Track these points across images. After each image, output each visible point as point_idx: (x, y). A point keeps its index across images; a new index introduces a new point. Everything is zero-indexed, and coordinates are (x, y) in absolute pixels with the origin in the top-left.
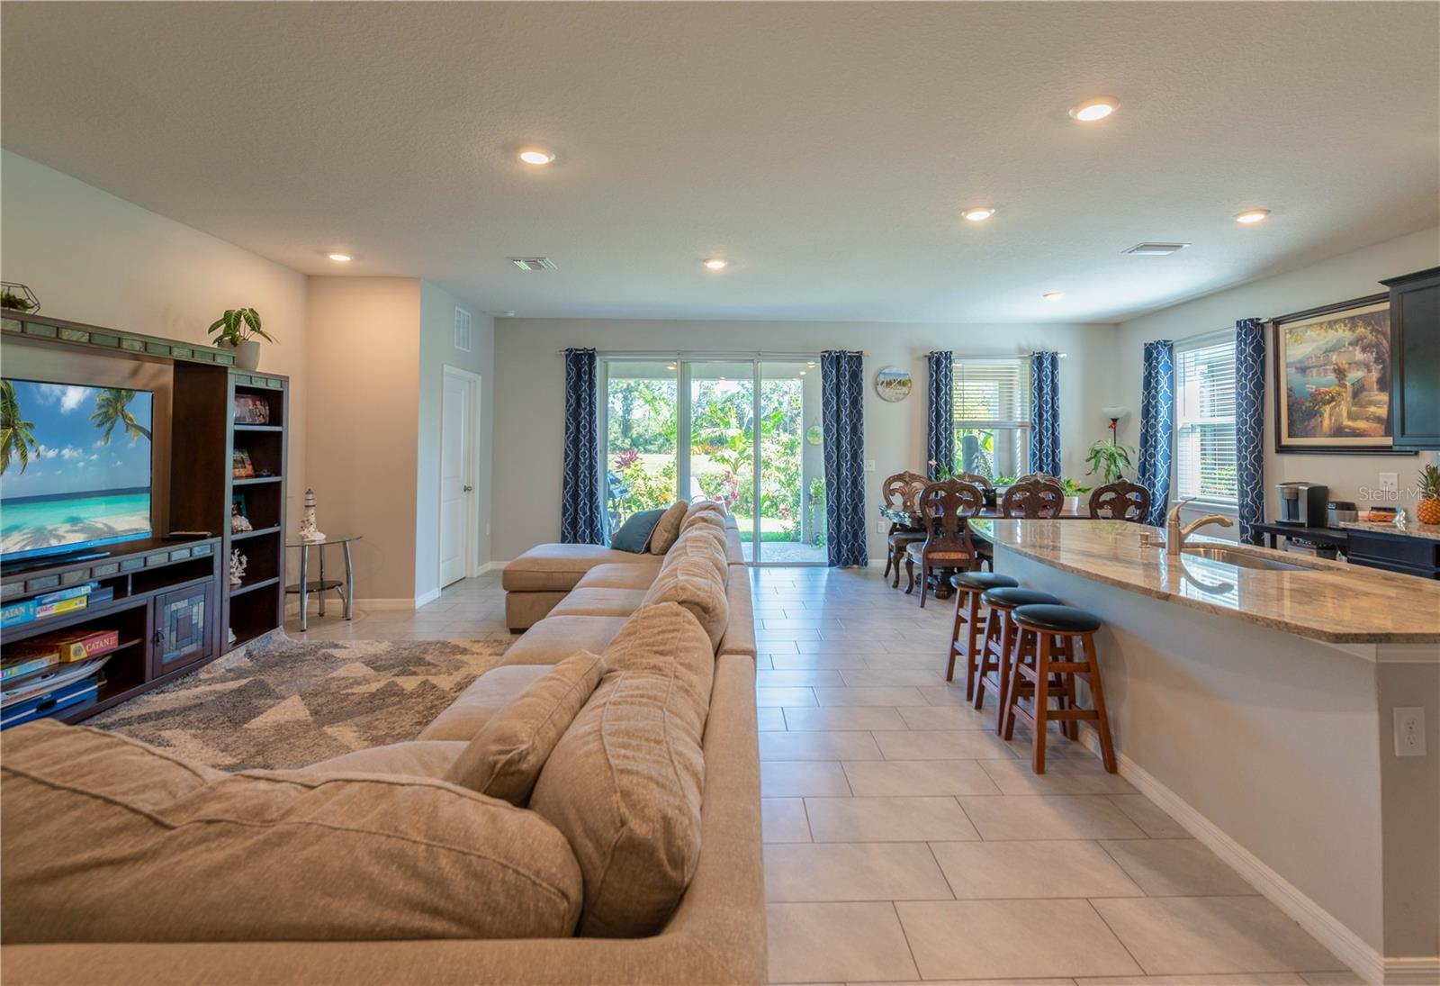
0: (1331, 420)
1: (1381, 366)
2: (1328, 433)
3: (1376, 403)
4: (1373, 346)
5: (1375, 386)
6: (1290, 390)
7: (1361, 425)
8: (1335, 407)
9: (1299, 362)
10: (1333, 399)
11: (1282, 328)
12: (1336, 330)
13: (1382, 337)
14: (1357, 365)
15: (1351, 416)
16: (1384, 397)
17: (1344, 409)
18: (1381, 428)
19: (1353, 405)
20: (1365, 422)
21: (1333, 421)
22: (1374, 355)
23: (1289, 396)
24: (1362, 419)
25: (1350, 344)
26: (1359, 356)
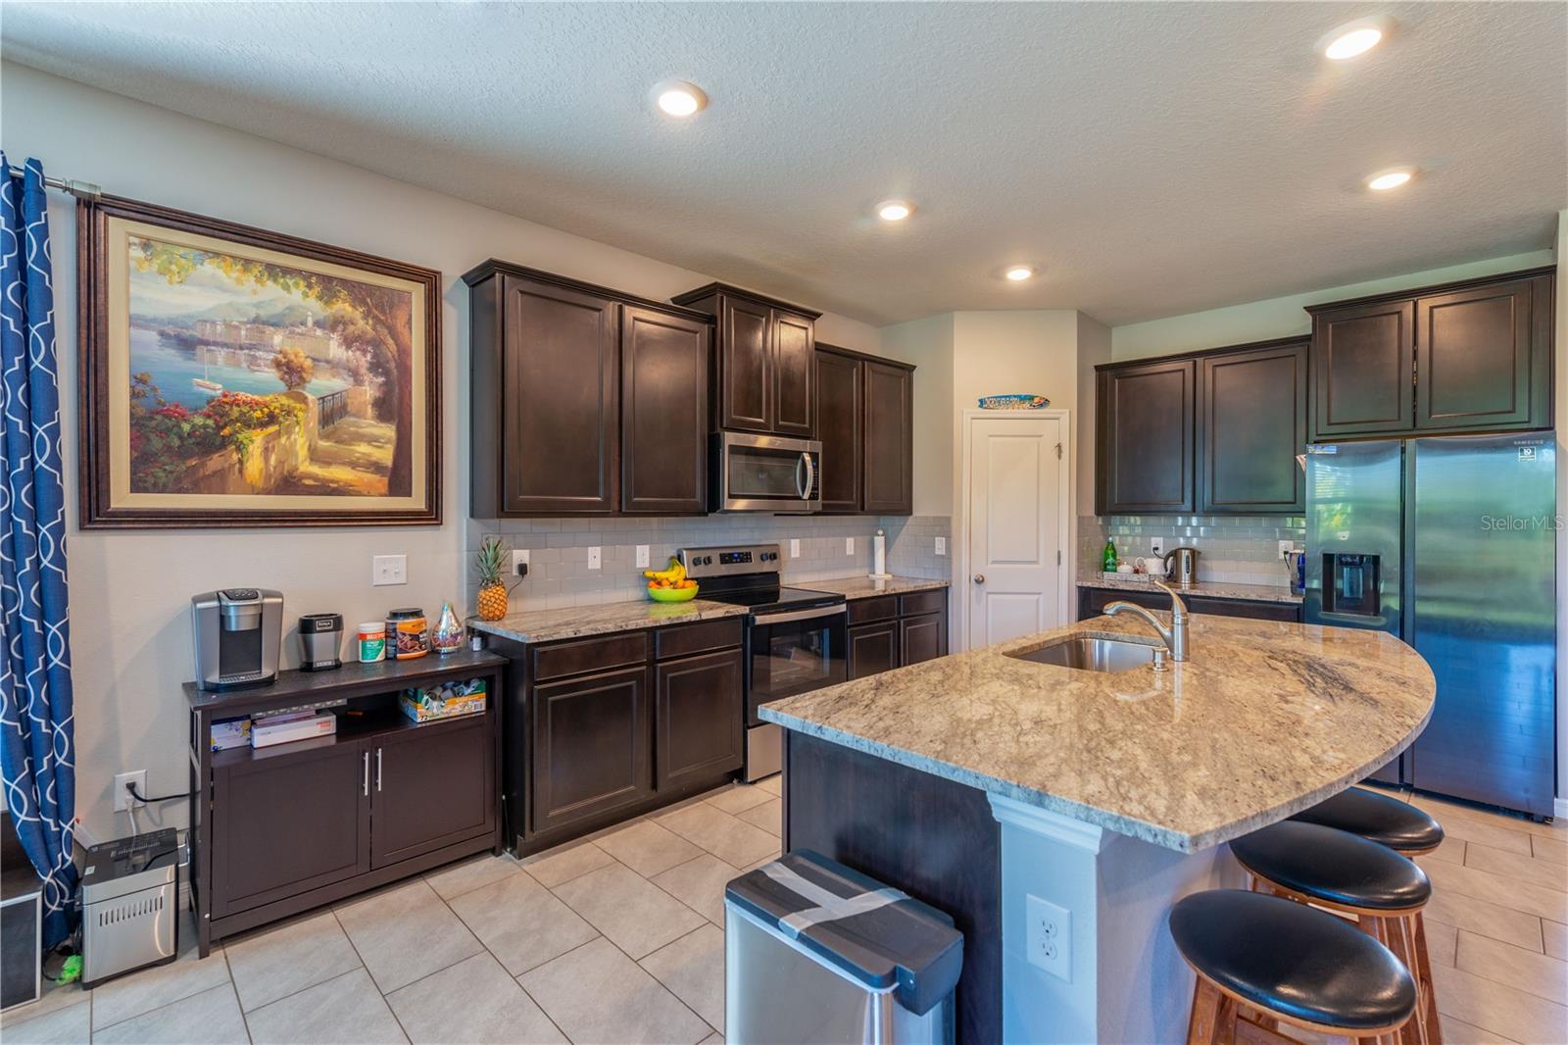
0: (267, 460)
1: (381, 380)
2: (260, 484)
3: (371, 440)
4: (368, 343)
5: (370, 411)
6: (138, 380)
7: (340, 474)
8: (278, 434)
9: (171, 322)
10: (272, 419)
12: (287, 288)
13: (386, 331)
14: (334, 366)
15: (315, 456)
16: (388, 431)
17: (298, 441)
18: (381, 482)
19: (323, 437)
20: (349, 469)
21: (273, 460)
22: (369, 357)
23: (134, 395)
24: (344, 464)
25: (318, 324)
26: (335, 350)
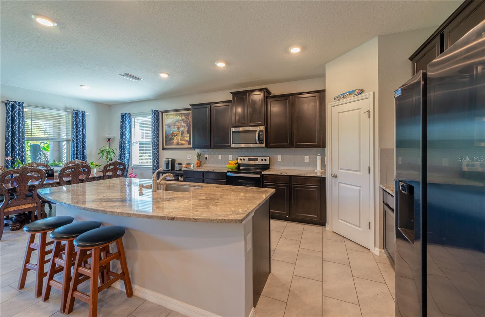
1: (187, 127)
2: (176, 144)
3: (186, 137)
4: (186, 122)
5: (186, 132)
6: (166, 132)
7: (183, 142)
8: (177, 137)
9: (168, 124)
10: (177, 135)
11: (164, 114)
12: (177, 116)
14: (182, 126)
15: (181, 140)
16: (188, 135)
17: (179, 138)
18: (187, 143)
19: (181, 137)
21: (177, 141)
22: (186, 124)
23: (166, 134)
24: (184, 140)
25: (181, 120)
26: (183, 124)
